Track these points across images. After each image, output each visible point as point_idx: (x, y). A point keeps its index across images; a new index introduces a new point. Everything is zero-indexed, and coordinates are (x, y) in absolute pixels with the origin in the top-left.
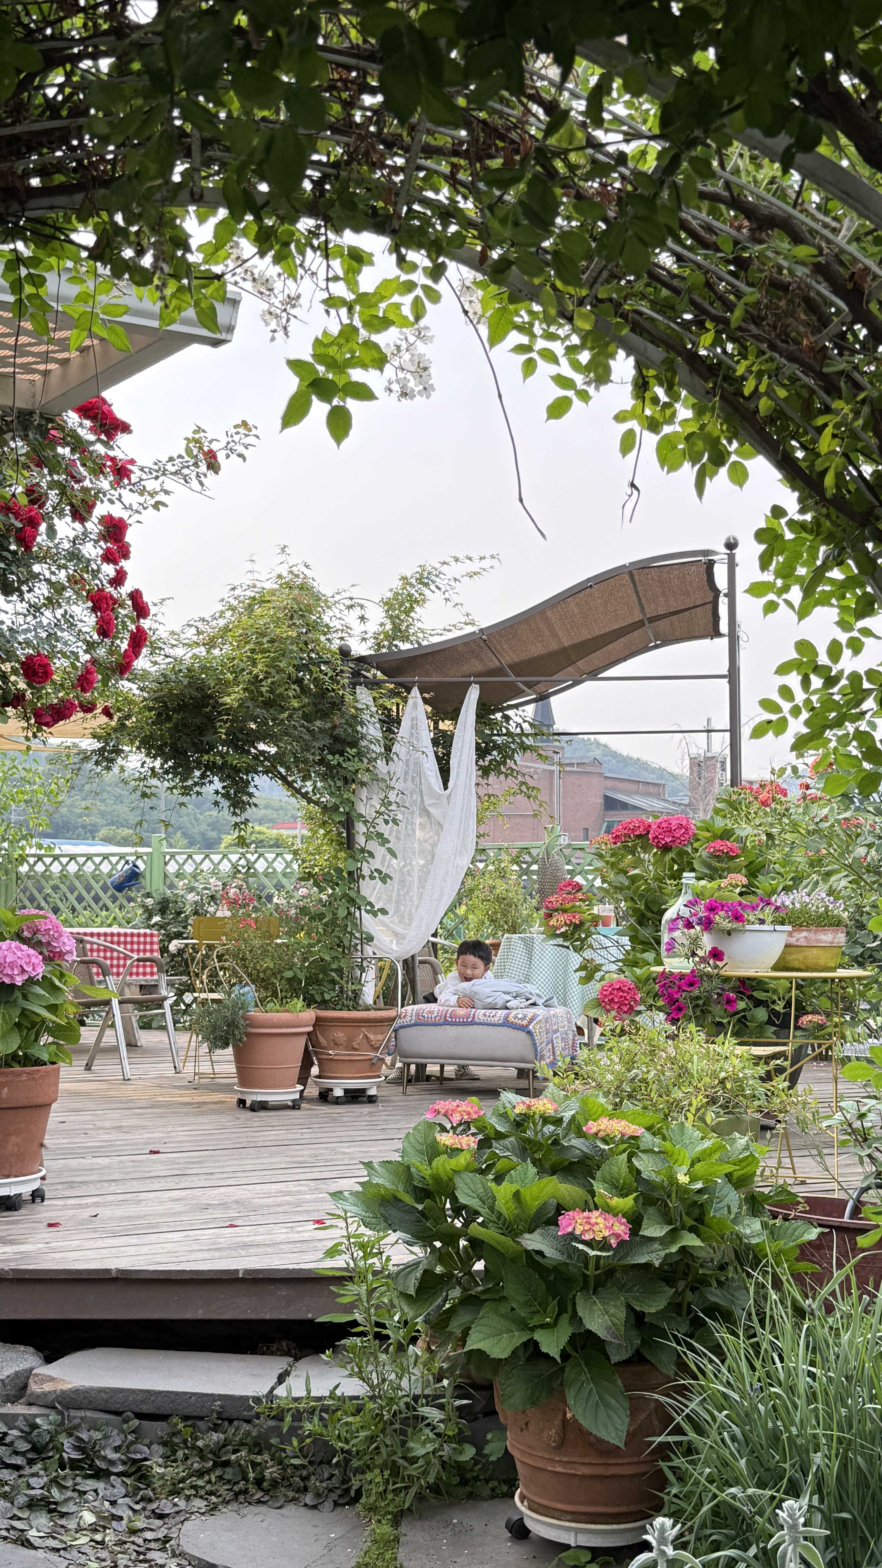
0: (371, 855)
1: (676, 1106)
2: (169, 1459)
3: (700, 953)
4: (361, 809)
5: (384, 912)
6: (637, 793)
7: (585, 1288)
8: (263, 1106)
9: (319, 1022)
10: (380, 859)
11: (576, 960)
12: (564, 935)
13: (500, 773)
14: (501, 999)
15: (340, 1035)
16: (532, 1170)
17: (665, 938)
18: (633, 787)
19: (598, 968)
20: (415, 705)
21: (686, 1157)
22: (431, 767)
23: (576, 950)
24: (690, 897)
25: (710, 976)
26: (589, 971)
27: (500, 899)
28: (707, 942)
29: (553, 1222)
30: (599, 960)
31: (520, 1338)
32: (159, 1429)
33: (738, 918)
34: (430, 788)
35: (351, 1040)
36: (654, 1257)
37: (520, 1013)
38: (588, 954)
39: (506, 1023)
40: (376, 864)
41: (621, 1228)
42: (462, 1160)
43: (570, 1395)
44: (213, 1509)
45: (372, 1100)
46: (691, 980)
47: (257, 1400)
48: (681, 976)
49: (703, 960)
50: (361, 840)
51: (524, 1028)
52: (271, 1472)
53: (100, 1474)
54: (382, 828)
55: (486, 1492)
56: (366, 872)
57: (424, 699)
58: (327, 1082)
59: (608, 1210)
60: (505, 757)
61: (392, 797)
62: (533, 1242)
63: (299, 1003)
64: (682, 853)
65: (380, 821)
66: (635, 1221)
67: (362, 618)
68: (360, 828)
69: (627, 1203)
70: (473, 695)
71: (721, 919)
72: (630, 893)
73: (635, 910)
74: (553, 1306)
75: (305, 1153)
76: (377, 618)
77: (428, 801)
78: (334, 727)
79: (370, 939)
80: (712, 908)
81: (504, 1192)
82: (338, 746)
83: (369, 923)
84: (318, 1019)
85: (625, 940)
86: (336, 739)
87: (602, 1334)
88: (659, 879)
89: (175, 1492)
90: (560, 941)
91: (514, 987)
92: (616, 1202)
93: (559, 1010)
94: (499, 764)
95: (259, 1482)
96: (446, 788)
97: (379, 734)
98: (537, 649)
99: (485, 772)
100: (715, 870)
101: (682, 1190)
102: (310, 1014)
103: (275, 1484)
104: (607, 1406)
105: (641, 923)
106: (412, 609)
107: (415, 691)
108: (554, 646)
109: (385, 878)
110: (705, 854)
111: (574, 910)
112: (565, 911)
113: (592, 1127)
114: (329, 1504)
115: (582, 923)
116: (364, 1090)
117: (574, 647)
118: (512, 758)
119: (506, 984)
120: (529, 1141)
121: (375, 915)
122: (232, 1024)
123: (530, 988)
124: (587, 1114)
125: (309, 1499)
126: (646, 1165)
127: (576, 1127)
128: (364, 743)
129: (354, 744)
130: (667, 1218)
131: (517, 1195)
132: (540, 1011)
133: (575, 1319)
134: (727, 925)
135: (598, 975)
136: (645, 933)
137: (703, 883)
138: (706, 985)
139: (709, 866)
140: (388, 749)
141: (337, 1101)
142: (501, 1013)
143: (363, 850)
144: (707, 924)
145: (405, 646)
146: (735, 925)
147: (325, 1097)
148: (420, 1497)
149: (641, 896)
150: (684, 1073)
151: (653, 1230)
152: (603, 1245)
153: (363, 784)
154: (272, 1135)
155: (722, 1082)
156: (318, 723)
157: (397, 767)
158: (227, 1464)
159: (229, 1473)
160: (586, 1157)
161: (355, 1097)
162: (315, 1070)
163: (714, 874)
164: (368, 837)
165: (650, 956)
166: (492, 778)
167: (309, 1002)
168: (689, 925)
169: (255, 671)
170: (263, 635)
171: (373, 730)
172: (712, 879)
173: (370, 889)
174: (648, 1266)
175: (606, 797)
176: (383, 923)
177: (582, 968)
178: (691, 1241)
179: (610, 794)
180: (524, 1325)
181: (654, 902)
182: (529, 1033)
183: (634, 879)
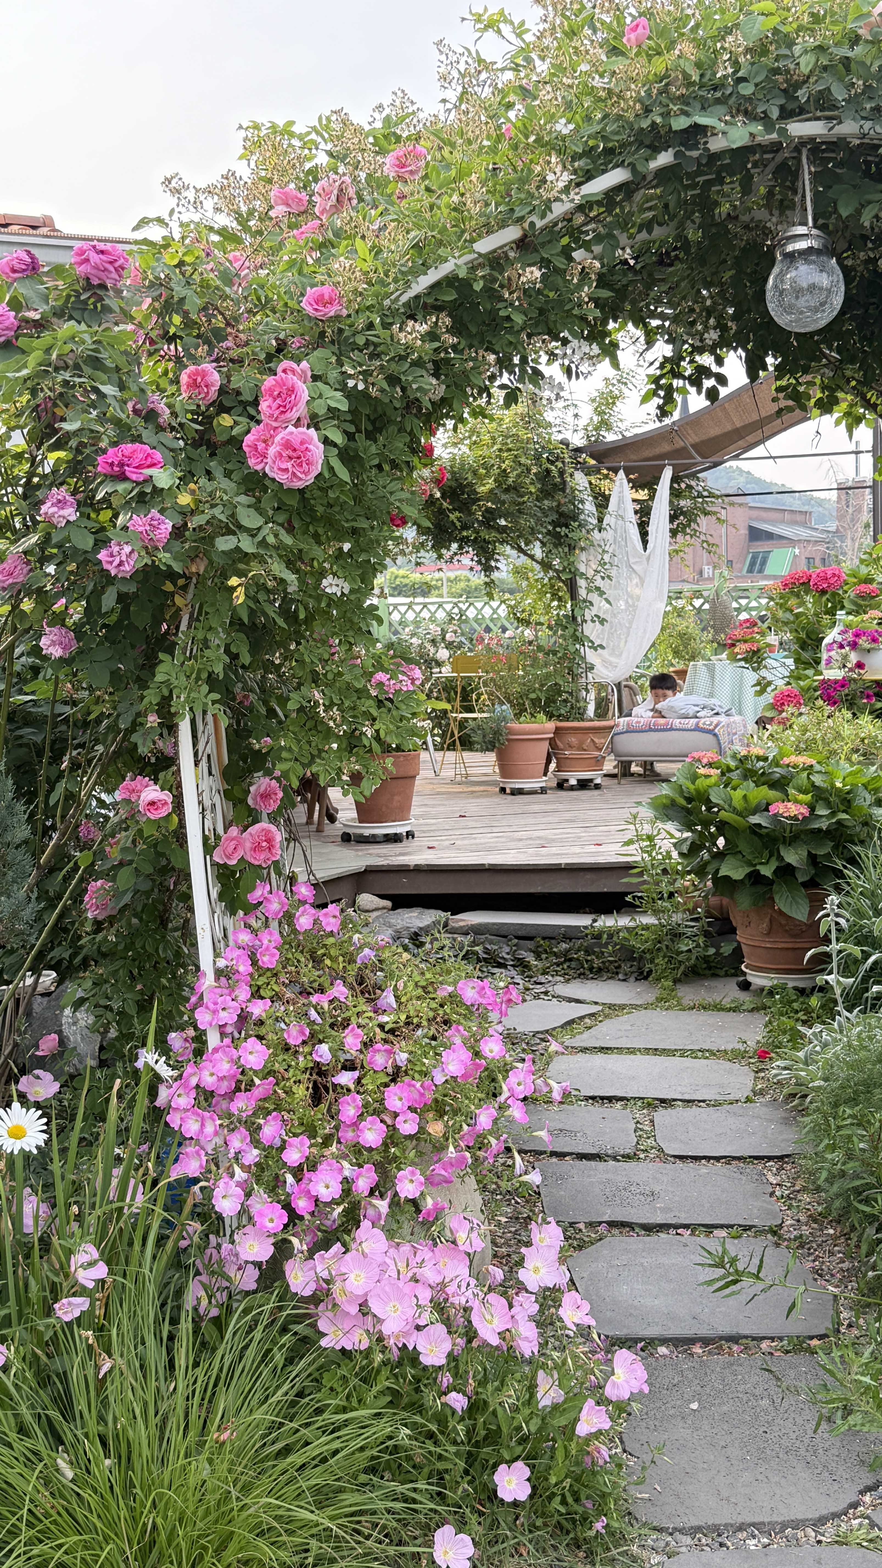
0: (591, 604)
1: (833, 753)
2: (538, 957)
3: (849, 665)
4: (582, 568)
5: (602, 647)
6: (783, 521)
7: (784, 843)
8: (519, 792)
9: (558, 731)
10: (599, 606)
11: (751, 677)
12: (745, 659)
13: (686, 534)
14: (692, 710)
15: (573, 740)
16: (752, 785)
17: (824, 656)
18: (779, 516)
19: (769, 683)
20: (621, 485)
21: (841, 774)
22: (634, 532)
23: (754, 670)
24: (841, 628)
25: (855, 680)
26: (762, 686)
27: (681, 635)
28: (854, 657)
29: (767, 809)
30: (770, 677)
31: (748, 870)
32: (530, 944)
33: (875, 640)
34: (634, 548)
35: (581, 743)
36: (824, 825)
37: (707, 721)
38: (764, 673)
39: (697, 729)
40: (594, 611)
41: (805, 811)
42: (713, 780)
43: (777, 899)
44: (567, 981)
45: (597, 787)
46: (843, 683)
47: (586, 927)
48: (836, 682)
49: (851, 670)
50: (582, 593)
51: (710, 732)
52: (597, 963)
53: (501, 965)
54: (599, 582)
55: (722, 973)
56: (588, 617)
57: (629, 481)
58: (563, 775)
59: (796, 802)
60: (690, 521)
61: (607, 558)
62: (755, 819)
63: (542, 716)
64: (834, 594)
65: (598, 578)
66: (812, 809)
67: (576, 415)
68: (582, 583)
69: (808, 798)
70: (667, 474)
71: (863, 642)
72: (794, 626)
73: (798, 639)
74: (766, 853)
75: (568, 815)
76: (587, 413)
77: (632, 560)
78: (559, 505)
79: (591, 668)
80: (857, 635)
81: (737, 795)
82: (562, 520)
83: (591, 656)
84: (557, 729)
85: (790, 662)
86: (561, 514)
87: (794, 864)
88: (816, 615)
89: (544, 973)
90: (743, 663)
91: (701, 701)
92: (801, 797)
93: (737, 718)
94: (685, 527)
95: (591, 969)
96: (645, 549)
97: (593, 509)
98: (714, 431)
99: (674, 533)
100: (860, 606)
101: (839, 790)
102: (551, 725)
103: (600, 970)
104: (797, 903)
105: (802, 649)
106: (614, 403)
107: (621, 473)
108: (729, 427)
109: (602, 621)
110: (852, 595)
111: (753, 641)
112: (745, 641)
113: (786, 760)
114: (632, 979)
115: (759, 650)
116: (591, 780)
117: (744, 427)
118: (695, 521)
119: (694, 699)
120: (750, 770)
121: (596, 649)
122: (497, 733)
123: (713, 701)
124: (782, 755)
125: (621, 976)
126: (817, 779)
127: (776, 763)
128: (582, 517)
129: (575, 518)
130: (829, 805)
131: (745, 796)
132: (722, 718)
133: (780, 858)
134: (867, 646)
135: (769, 689)
136: (806, 655)
137: (851, 617)
138: (853, 686)
139: (855, 603)
140: (600, 520)
141: (572, 788)
142: (693, 721)
143: (585, 601)
144: (854, 645)
145: (611, 437)
146: (873, 645)
147: (561, 785)
148: (685, 974)
149: (803, 628)
150: (838, 736)
151: (822, 811)
152: (795, 818)
153: (583, 549)
154: (536, 808)
155: (863, 740)
156: (546, 502)
157: (608, 535)
158: (570, 960)
159: (573, 964)
160: (783, 777)
161: (583, 785)
162: (553, 766)
163: (859, 610)
164: (589, 590)
165: (810, 672)
166: (680, 536)
167: (550, 716)
168: (841, 647)
169: (504, 466)
170: (507, 437)
171: (589, 507)
172: (858, 613)
173: (591, 630)
174: (820, 830)
175: (751, 529)
176: (600, 655)
177: (758, 683)
178: (844, 816)
179: (755, 524)
180: (750, 864)
181: (813, 632)
182: (715, 735)
183: (797, 616)
